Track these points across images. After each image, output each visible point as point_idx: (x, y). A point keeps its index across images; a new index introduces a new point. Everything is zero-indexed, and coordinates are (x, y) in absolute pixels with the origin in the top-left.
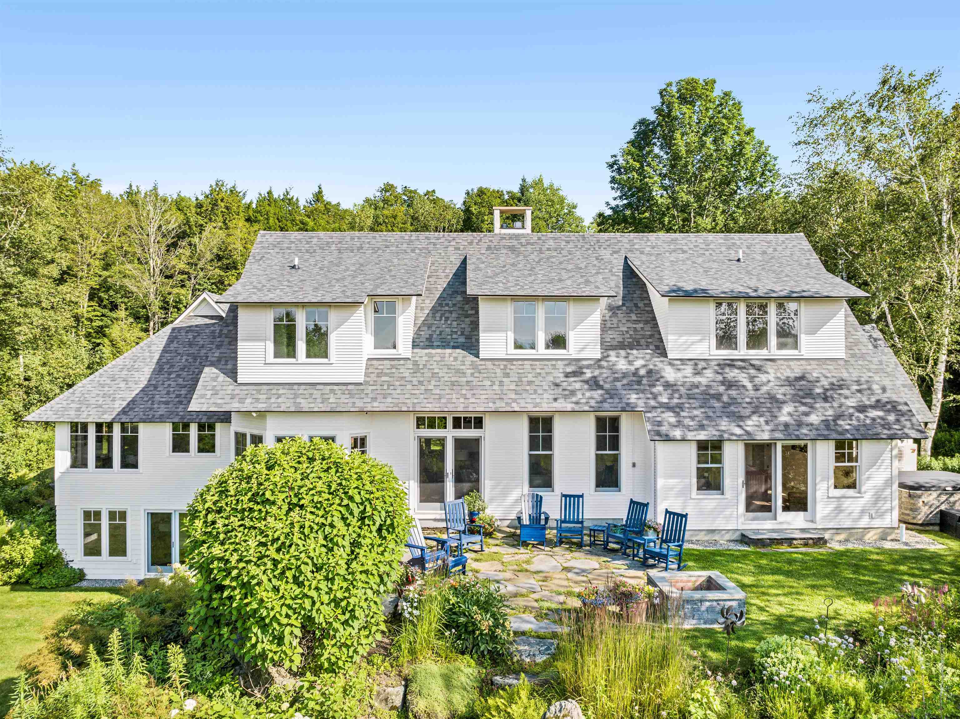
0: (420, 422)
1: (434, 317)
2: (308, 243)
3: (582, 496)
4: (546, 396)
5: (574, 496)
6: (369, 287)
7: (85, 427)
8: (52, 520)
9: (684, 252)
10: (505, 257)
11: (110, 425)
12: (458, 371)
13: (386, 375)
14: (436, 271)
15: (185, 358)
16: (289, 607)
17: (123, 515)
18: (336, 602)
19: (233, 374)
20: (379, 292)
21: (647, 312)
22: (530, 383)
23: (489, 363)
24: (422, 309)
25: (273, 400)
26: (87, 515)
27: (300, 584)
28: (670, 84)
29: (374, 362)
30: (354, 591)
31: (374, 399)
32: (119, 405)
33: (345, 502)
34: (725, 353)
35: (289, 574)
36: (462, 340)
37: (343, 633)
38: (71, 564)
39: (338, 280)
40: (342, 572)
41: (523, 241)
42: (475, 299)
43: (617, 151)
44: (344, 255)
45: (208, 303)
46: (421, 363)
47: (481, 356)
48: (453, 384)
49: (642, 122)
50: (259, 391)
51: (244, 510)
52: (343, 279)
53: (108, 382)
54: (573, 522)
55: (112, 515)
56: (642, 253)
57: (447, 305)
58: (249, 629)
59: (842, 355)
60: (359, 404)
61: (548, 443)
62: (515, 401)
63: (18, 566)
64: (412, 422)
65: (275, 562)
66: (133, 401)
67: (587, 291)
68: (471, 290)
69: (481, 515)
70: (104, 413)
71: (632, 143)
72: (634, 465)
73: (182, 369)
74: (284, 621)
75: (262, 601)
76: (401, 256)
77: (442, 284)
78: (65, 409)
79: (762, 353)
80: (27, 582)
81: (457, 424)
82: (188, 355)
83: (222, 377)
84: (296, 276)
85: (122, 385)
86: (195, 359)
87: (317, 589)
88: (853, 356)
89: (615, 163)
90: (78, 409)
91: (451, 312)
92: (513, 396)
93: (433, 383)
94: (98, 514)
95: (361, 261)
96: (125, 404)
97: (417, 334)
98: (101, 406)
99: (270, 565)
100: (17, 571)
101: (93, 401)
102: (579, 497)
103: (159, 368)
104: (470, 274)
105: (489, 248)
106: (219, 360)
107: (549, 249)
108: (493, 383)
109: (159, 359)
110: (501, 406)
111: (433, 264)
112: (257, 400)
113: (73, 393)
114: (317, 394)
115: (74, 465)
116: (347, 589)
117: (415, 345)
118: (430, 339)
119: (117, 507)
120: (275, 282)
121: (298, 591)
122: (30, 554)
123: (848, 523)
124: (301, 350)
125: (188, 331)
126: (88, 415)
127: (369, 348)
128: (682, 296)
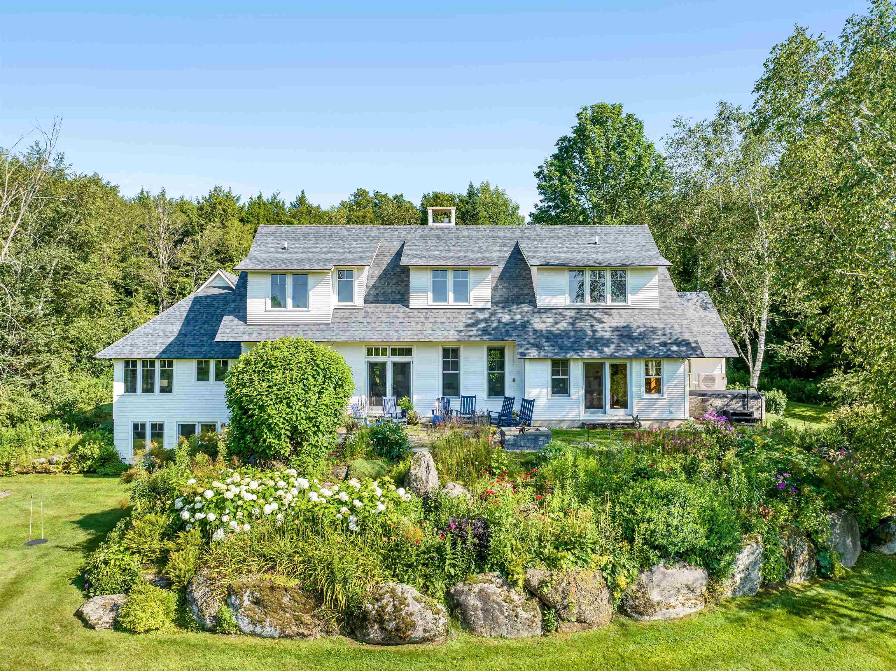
0: (369, 352)
1: (380, 282)
2: (294, 233)
3: (475, 397)
4: (452, 331)
5: (470, 397)
6: (335, 261)
7: (134, 363)
8: (111, 431)
9: (560, 238)
10: (431, 242)
11: (152, 362)
12: (394, 317)
13: (346, 318)
14: (383, 252)
15: (205, 315)
16: (284, 419)
17: (161, 426)
18: (310, 419)
19: (244, 319)
20: (342, 263)
21: (528, 279)
22: (442, 324)
23: (415, 312)
24: (372, 277)
25: (271, 334)
26: (136, 426)
27: (291, 407)
28: (586, 109)
29: (339, 311)
30: (319, 414)
31: (338, 334)
32: (160, 347)
33: (315, 368)
34: (579, 304)
35: (285, 402)
36: (398, 297)
37: (313, 441)
38: (124, 461)
39: (314, 257)
40: (314, 403)
41: (446, 231)
42: (406, 269)
43: (542, 163)
44: (319, 241)
45: (222, 278)
46: (370, 311)
47: (411, 307)
48: (391, 324)
49: (563, 139)
50: (262, 329)
51: (259, 371)
52: (318, 255)
53: (151, 332)
54: (469, 414)
55: (153, 426)
56: (529, 239)
57: (390, 274)
58: (263, 431)
59: (657, 306)
60: (328, 337)
61: (456, 365)
62: (431, 334)
63: (89, 459)
64: (364, 351)
65: (277, 395)
66: (170, 345)
67: (482, 262)
68: (404, 261)
69: (410, 412)
70: (150, 352)
71: (555, 157)
72: (514, 380)
73: (204, 323)
74: (282, 426)
75: (269, 414)
76: (359, 241)
77: (387, 260)
78: (122, 350)
79: (601, 305)
80: (95, 472)
81: (394, 352)
82: (208, 314)
83: (236, 320)
84: (285, 254)
85: (161, 334)
86: (212, 316)
87: (299, 410)
88: (665, 306)
89: (541, 173)
90: (131, 350)
91: (392, 279)
92: (430, 331)
93: (377, 323)
94: (143, 425)
95: (331, 245)
96: (164, 347)
97: (368, 293)
98: (146, 348)
99: (274, 397)
100: (89, 463)
101: (141, 345)
102: (472, 397)
103: (188, 322)
104: (405, 253)
105: (421, 236)
106: (234, 310)
107: (463, 237)
108: (417, 324)
109: (187, 317)
110: (422, 338)
111: (381, 247)
112: (260, 334)
113: (127, 340)
114: (300, 331)
115: (127, 391)
116: (316, 413)
117: (366, 301)
118: (376, 296)
119: (157, 420)
120: (272, 258)
121: (288, 410)
122: (97, 451)
123: (654, 416)
124: (290, 302)
125: (206, 297)
126: (138, 354)
127: (334, 301)
128: (546, 266)
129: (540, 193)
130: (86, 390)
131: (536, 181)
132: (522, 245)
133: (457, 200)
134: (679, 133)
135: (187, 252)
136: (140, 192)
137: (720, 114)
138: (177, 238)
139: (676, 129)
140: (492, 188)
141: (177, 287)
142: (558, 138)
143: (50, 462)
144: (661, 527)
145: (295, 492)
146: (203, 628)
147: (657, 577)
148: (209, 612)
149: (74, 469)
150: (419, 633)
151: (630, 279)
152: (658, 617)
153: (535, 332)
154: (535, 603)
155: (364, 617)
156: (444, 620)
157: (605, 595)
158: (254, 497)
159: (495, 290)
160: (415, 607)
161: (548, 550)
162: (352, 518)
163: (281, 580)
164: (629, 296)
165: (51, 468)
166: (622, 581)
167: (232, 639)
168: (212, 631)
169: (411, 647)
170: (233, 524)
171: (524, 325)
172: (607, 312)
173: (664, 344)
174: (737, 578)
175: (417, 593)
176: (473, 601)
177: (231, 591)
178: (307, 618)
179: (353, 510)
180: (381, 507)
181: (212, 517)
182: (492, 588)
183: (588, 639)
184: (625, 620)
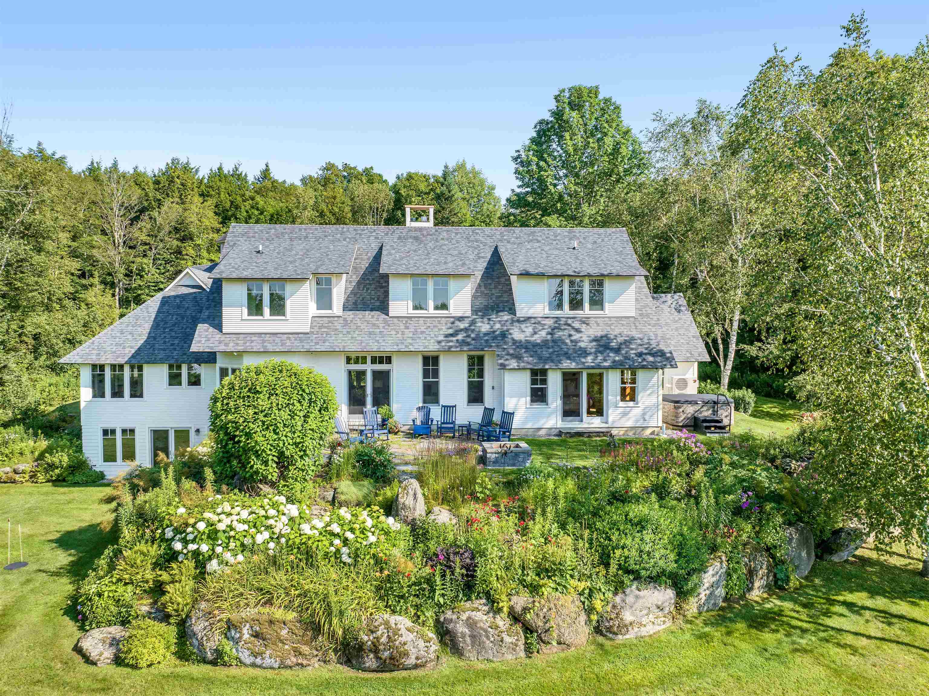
0: (348, 360)
1: (359, 288)
2: (268, 233)
3: (455, 406)
4: (432, 341)
5: (450, 407)
6: (313, 267)
7: (102, 367)
8: (79, 436)
9: (539, 241)
10: (410, 245)
11: (121, 367)
12: (374, 325)
13: (325, 327)
14: (361, 255)
15: (175, 317)
16: (271, 445)
17: (132, 431)
18: (296, 444)
19: (219, 327)
20: (320, 271)
21: (507, 285)
22: (422, 333)
23: (395, 320)
24: (351, 282)
25: (248, 344)
26: (105, 432)
27: (277, 434)
28: (563, 91)
29: (316, 319)
30: (306, 439)
31: (317, 343)
32: (130, 352)
33: (300, 393)
34: (558, 313)
35: (271, 428)
36: (378, 304)
37: (299, 464)
38: (94, 468)
39: (291, 262)
40: (300, 428)
41: (425, 232)
42: (386, 277)
43: (519, 147)
44: (295, 243)
45: (190, 276)
46: (349, 319)
47: (390, 315)
48: (370, 333)
49: (541, 122)
50: (238, 339)
51: (244, 397)
52: (295, 261)
53: (118, 335)
54: (449, 423)
55: (124, 431)
56: (509, 242)
57: (368, 279)
58: (250, 458)
59: (633, 314)
60: (307, 347)
61: (436, 373)
62: (411, 344)
63: (57, 468)
64: (343, 360)
65: (263, 422)
66: (139, 349)
67: (461, 271)
68: (383, 270)
69: (390, 420)
70: (118, 357)
71: (533, 140)
72: (493, 388)
73: (174, 325)
74: (269, 452)
75: (256, 442)
76: (336, 243)
77: (365, 264)
78: (89, 354)
79: (579, 313)
80: (64, 480)
81: (374, 360)
82: (177, 315)
83: (211, 329)
84: (261, 259)
85: (129, 337)
86: (183, 318)
87: (286, 436)
88: (641, 315)
89: (519, 157)
90: (98, 355)
91: (370, 284)
92: (411, 341)
93: (357, 332)
94: (113, 432)
95: (307, 247)
96: (133, 351)
97: (347, 300)
98: (115, 352)
99: (260, 423)
100: (57, 471)
101: (108, 349)
102: (453, 407)
103: (156, 325)
104: (384, 258)
105: (400, 238)
106: (209, 317)
107: (443, 239)
108: (398, 333)
109: (155, 318)
110: (402, 348)
111: (359, 249)
112: (237, 344)
113: (93, 343)
114: (277, 340)
115: (94, 396)
116: (302, 438)
117: (345, 308)
118: (355, 303)
119: (128, 426)
120: (246, 264)
121: (276, 437)
122: (66, 459)
123: (630, 424)
124: (267, 310)
125: (176, 297)
126: (107, 359)
127: (313, 309)
128: (525, 274)
129: (517, 178)
130: (47, 390)
131: (513, 166)
132: (501, 250)
133: (432, 180)
134: (659, 127)
135: (144, 230)
136: (89, 163)
137: (699, 112)
138: (133, 215)
139: (656, 124)
140: (469, 167)
141: (134, 267)
142: (536, 121)
143: (15, 472)
144: (634, 553)
145: (285, 519)
146: (204, 661)
147: (630, 599)
148: (210, 646)
149: (41, 477)
150: (412, 661)
151: (609, 287)
152: (631, 636)
153: (514, 342)
154: (518, 628)
155: (360, 648)
156: (435, 646)
157: (583, 617)
158: (246, 527)
159: (474, 297)
160: (407, 637)
161: (531, 577)
162: (345, 550)
163: (279, 614)
164: (607, 305)
165: (17, 477)
166: (598, 604)
167: (233, 671)
168: (214, 663)
169: (404, 673)
170: (228, 556)
171: (504, 335)
172: (585, 321)
173: (640, 355)
174: (703, 597)
175: (409, 624)
176: (461, 629)
177: (230, 625)
178: (305, 649)
179: (345, 541)
180: (372, 539)
181: (205, 548)
182: (479, 616)
183: (566, 660)
184: (600, 639)
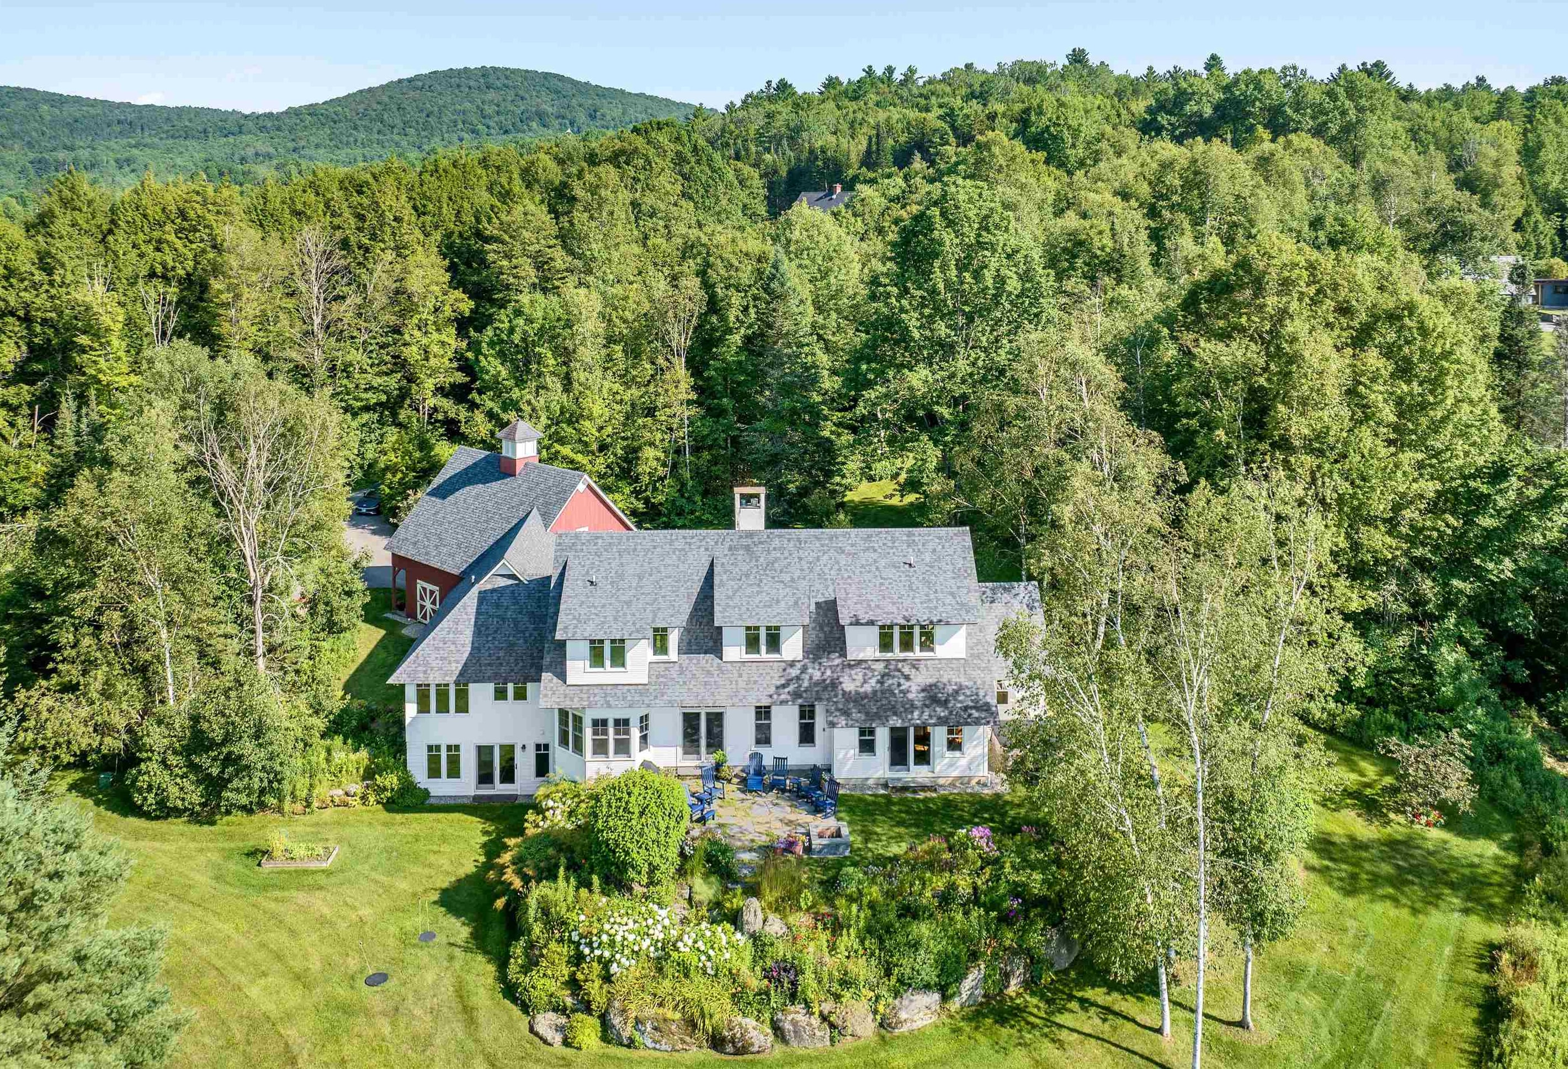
3: (787, 759)
4: (765, 693)
5: (781, 759)
6: (650, 615)
7: (427, 687)
8: (404, 752)
9: (875, 550)
10: (741, 561)
11: (447, 686)
12: (709, 671)
13: (662, 676)
15: (494, 619)
16: (643, 859)
17: (457, 748)
19: (563, 677)
20: (657, 623)
22: (755, 682)
23: (729, 666)
25: (591, 698)
26: (430, 748)
27: (648, 850)
29: (653, 666)
31: (656, 697)
32: (455, 667)
34: (888, 655)
36: (711, 645)
38: (419, 786)
39: (627, 605)
41: (756, 539)
42: (720, 628)
46: (685, 665)
47: (725, 659)
48: (706, 683)
50: (583, 691)
52: (631, 601)
53: (441, 645)
54: (781, 775)
55: (449, 748)
56: (843, 552)
57: (700, 610)
58: (627, 869)
59: (963, 656)
60: (647, 701)
61: (768, 716)
62: (745, 697)
63: (388, 789)
66: (465, 664)
67: (793, 618)
68: (717, 619)
69: (724, 765)
70: (444, 677)
72: (823, 729)
73: (496, 631)
74: (642, 865)
75: (633, 857)
79: (909, 655)
80: (398, 806)
82: (498, 616)
83: (555, 679)
84: (596, 597)
85: (453, 648)
88: (972, 655)
90: (425, 672)
91: (703, 617)
92: (744, 693)
93: (693, 683)
94: (438, 748)
96: (459, 667)
97: (682, 639)
98: (441, 669)
100: (388, 794)
101: (434, 664)
102: (785, 759)
104: (716, 594)
105: (730, 548)
107: (774, 549)
108: (731, 681)
109: (476, 622)
110: (736, 701)
112: (581, 699)
115: (420, 712)
117: (681, 651)
118: (690, 643)
119: (453, 742)
120: (584, 608)
121: (647, 853)
122: (395, 780)
123: (957, 773)
124: (608, 663)
125: (494, 590)
126: (432, 679)
127: (650, 656)
128: (857, 623)
143: (347, 794)
144: (908, 970)
146: (621, 1044)
147: (905, 1002)
148: (625, 1035)
149: (372, 799)
150: (756, 1049)
151: (938, 632)
152: (904, 1029)
153: (844, 693)
154: (826, 1025)
155: (723, 1040)
156: (771, 1038)
157: (871, 1016)
158: (634, 935)
159: (806, 635)
160: (753, 1033)
161: (836, 987)
162: (709, 964)
163: (670, 1015)
164: (937, 647)
165: (350, 800)
166: (881, 1008)
167: (642, 1053)
168: (629, 1046)
169: (750, 1057)
170: (624, 960)
171: (834, 684)
172: (915, 665)
173: (966, 709)
174: (964, 996)
175: (754, 1023)
176: (787, 1026)
177: (638, 1021)
178: (687, 1039)
179: (709, 958)
180: (727, 956)
181: (607, 954)
182: (799, 1017)
183: (857, 1048)
184: (883, 1031)
